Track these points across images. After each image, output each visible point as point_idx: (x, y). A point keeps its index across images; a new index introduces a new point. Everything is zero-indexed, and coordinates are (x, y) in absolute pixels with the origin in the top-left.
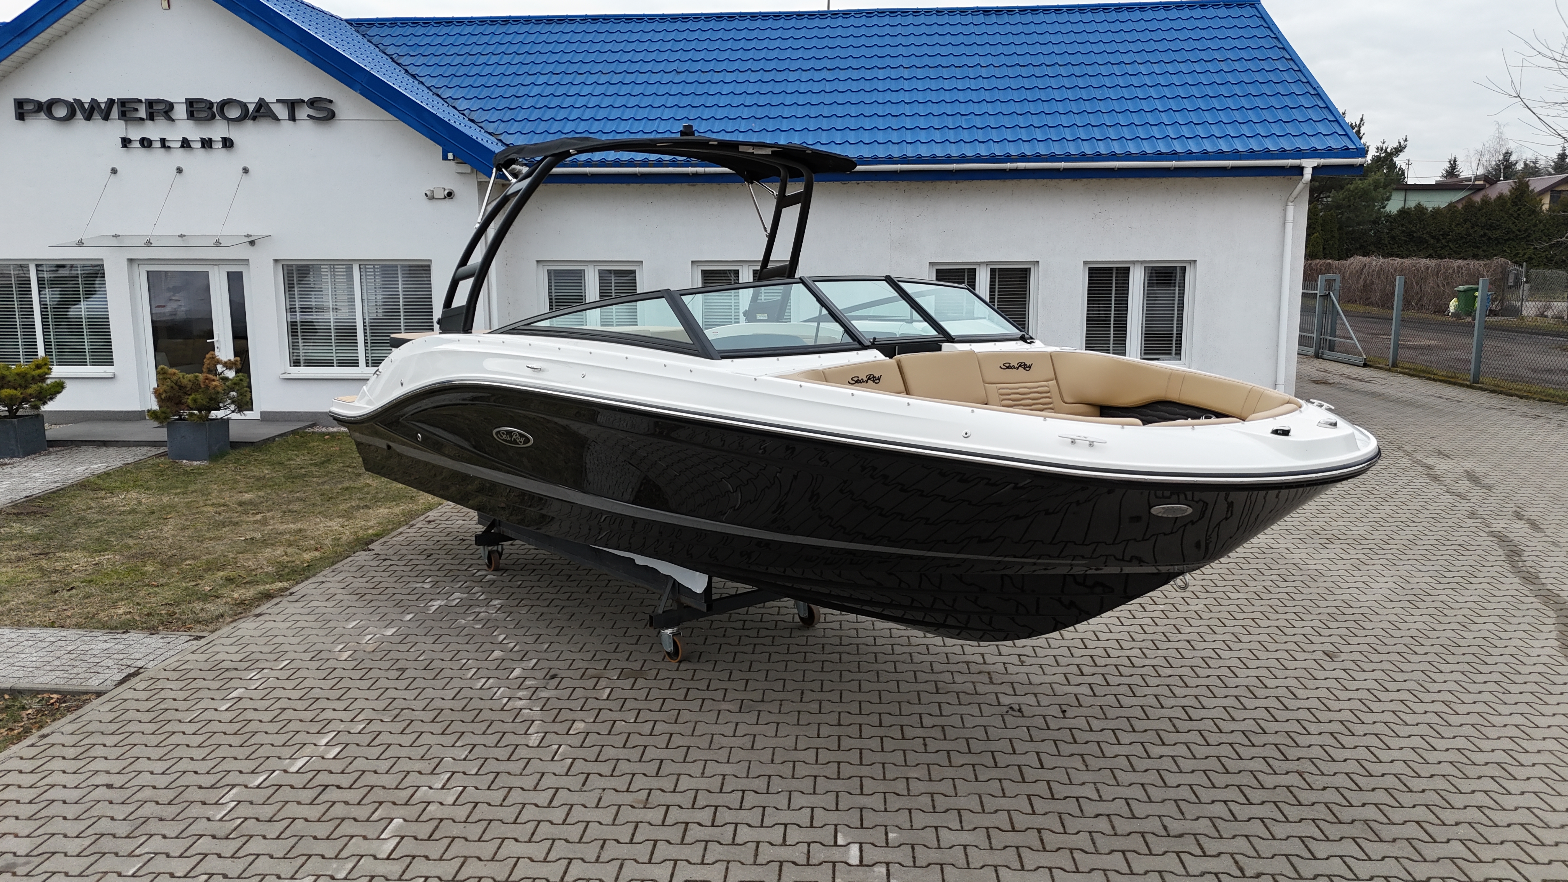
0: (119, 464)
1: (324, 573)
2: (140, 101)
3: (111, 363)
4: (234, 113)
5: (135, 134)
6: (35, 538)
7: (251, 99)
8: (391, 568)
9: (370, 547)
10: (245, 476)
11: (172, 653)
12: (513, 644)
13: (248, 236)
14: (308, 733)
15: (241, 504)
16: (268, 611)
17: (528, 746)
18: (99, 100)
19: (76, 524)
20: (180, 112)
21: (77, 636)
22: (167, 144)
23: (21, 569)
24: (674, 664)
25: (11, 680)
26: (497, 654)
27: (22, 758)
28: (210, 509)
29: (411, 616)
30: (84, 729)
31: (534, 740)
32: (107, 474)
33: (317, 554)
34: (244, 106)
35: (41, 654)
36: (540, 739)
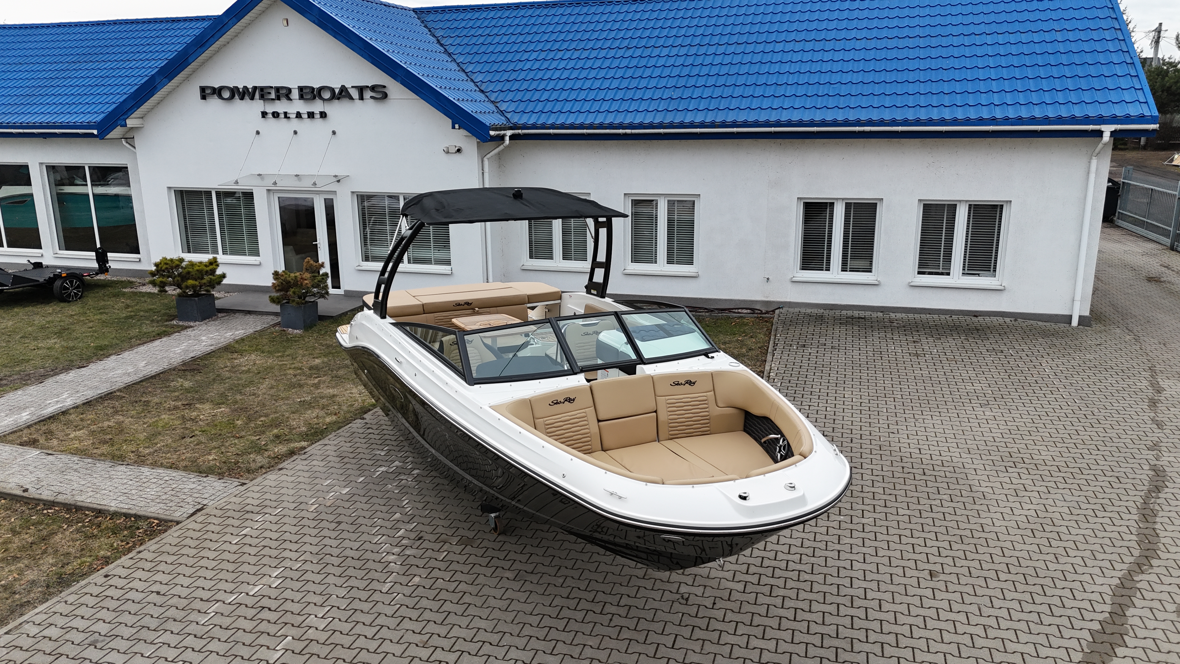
0: (251, 331)
1: (330, 436)
2: (272, 87)
3: (257, 254)
4: (327, 95)
5: (270, 109)
6: (188, 391)
7: (337, 86)
8: (370, 436)
9: (365, 416)
10: (321, 344)
11: (225, 495)
12: (410, 508)
13: (336, 176)
14: (270, 566)
15: (311, 368)
16: (287, 467)
17: (381, 592)
18: (248, 87)
19: (214, 379)
20: (295, 94)
21: (180, 477)
22: (288, 116)
23: (172, 417)
24: (496, 535)
25: (137, 508)
26: (398, 515)
27: (123, 567)
28: (291, 372)
29: (363, 478)
30: (160, 550)
31: (386, 588)
32: (242, 339)
33: (334, 418)
34: (332, 90)
35: (158, 489)
36: (390, 587)
